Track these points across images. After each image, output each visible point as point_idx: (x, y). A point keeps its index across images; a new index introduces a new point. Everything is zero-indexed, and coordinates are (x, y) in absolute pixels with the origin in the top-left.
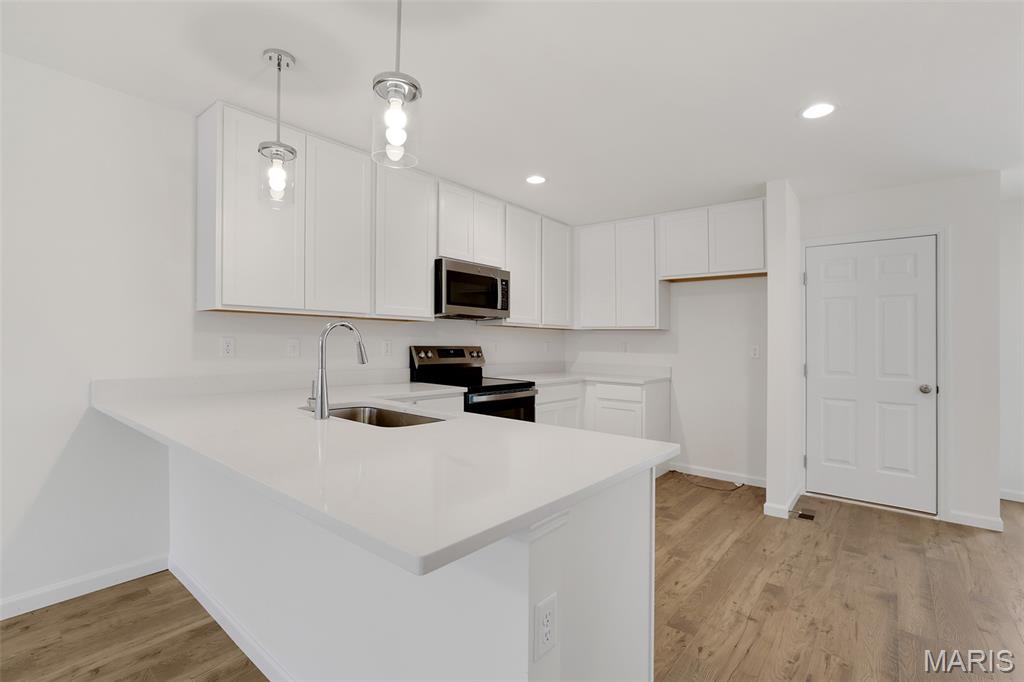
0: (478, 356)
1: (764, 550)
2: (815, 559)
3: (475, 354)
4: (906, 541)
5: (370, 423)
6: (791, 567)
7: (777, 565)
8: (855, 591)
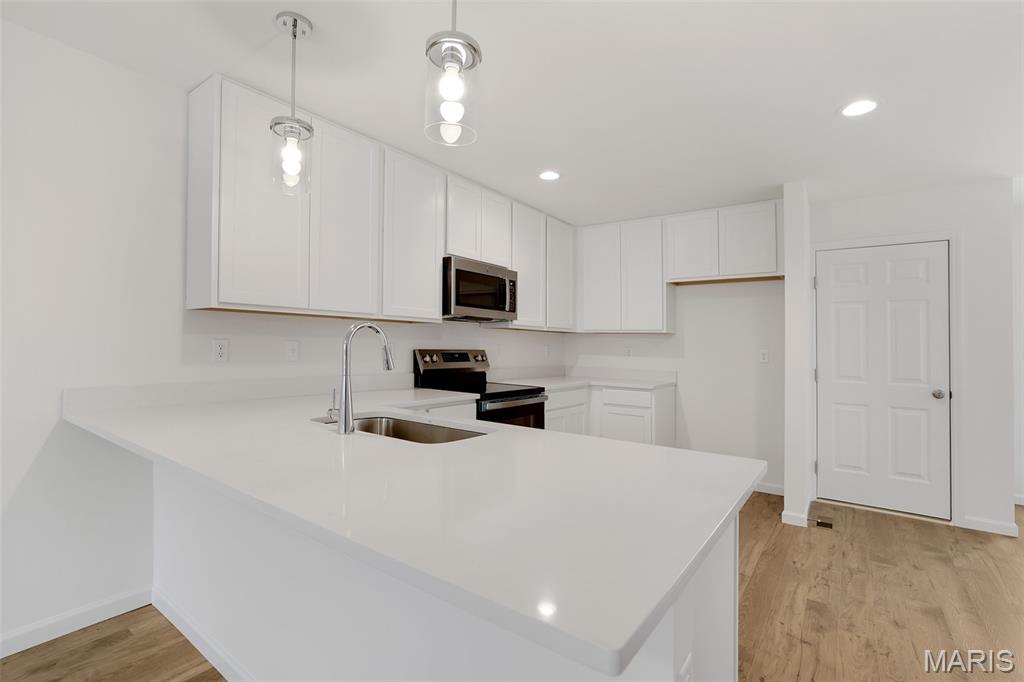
0: (483, 360)
1: (794, 563)
2: (847, 571)
3: (480, 358)
4: (930, 549)
5: (387, 435)
6: (827, 581)
7: (812, 580)
8: (898, 607)
